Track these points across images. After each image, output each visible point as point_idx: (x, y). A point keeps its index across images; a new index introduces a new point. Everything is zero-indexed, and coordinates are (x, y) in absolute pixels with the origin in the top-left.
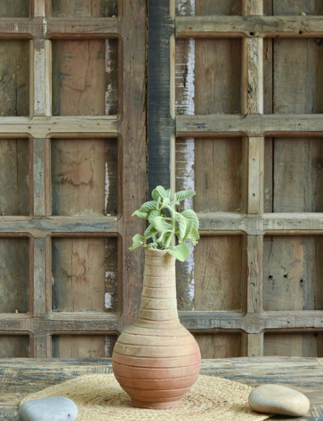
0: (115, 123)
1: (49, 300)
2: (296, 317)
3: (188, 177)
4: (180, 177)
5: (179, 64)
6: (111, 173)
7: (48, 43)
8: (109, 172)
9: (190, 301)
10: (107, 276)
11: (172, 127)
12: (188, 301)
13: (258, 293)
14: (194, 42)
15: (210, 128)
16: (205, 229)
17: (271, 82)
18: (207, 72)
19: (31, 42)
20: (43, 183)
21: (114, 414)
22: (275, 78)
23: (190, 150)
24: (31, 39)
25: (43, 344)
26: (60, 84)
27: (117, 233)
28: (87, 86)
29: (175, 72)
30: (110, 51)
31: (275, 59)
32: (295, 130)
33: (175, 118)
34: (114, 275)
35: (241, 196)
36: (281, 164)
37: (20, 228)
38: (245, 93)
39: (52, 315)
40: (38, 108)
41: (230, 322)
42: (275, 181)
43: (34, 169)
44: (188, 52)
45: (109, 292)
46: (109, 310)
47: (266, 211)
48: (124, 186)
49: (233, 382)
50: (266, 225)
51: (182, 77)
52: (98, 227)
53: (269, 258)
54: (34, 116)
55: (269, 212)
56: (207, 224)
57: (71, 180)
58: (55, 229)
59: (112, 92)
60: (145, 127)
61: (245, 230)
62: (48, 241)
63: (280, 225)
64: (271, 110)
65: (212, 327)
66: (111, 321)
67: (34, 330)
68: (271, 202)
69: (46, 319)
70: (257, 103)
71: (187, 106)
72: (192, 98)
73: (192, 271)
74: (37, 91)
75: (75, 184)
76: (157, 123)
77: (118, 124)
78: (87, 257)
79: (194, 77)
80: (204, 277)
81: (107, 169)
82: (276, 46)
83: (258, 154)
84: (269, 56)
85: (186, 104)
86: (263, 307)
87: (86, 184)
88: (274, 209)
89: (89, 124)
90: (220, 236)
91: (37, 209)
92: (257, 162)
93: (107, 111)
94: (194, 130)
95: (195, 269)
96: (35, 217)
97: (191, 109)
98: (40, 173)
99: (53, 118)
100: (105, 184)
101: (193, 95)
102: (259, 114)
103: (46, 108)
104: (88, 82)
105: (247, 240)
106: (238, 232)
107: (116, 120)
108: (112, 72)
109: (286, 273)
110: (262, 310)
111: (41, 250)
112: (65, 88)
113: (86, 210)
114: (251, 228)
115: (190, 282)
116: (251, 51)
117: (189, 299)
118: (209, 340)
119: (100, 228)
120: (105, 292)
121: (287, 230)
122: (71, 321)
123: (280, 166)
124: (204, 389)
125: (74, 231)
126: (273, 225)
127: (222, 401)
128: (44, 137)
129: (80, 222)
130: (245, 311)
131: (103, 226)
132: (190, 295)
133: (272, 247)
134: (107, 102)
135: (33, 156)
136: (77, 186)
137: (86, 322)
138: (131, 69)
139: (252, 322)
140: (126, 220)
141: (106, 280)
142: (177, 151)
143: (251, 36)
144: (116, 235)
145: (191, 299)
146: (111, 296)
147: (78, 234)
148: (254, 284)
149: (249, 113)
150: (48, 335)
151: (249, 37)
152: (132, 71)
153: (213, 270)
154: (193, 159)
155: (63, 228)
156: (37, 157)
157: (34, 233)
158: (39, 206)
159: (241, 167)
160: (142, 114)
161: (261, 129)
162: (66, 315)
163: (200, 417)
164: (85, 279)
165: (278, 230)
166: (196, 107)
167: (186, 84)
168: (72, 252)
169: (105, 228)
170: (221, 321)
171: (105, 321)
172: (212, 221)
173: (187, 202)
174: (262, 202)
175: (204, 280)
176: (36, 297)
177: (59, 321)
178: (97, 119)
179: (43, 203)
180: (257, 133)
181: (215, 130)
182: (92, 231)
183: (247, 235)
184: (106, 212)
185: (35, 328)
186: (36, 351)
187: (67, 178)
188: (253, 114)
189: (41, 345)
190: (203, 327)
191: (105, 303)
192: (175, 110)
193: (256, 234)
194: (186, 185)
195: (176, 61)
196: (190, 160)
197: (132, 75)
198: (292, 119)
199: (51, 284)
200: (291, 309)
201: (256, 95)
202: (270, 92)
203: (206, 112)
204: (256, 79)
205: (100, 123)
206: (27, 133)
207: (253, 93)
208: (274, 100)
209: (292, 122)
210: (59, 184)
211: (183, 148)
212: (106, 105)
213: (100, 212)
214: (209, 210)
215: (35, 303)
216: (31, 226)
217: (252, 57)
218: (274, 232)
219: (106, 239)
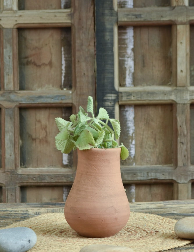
0: (69, 15)
1: (18, 158)
3: (128, 57)
4: (122, 57)
6: (66, 56)
8: (65, 54)
9: (131, 158)
11: (115, 18)
13: (186, 150)
15: (146, 18)
16: (143, 99)
20: (11, 64)
21: (67, 241)
23: (130, 36)
25: (13, 194)
27: (72, 103)
33: (117, 10)
35: (171, 73)
39: (20, 171)
40: (7, 4)
41: (164, 174)
43: (5, 53)
46: (66, 166)
47: (192, 85)
48: (77, 65)
49: (164, 217)
50: (192, 95)
52: (56, 99)
54: (4, 10)
56: (144, 95)
57: (34, 62)
58: (21, 101)
60: (93, 18)
61: (175, 100)
62: (17, 111)
65: (150, 178)
66: (67, 175)
67: (6, 182)
69: (16, 173)
73: (133, 133)
75: (38, 64)
76: (103, 14)
77: (71, 15)
78: (48, 123)
80: (143, 138)
81: (63, 53)
83: (184, 38)
86: (191, 161)
87: (46, 65)
89: (48, 16)
90: (156, 106)
91: (7, 85)
92: (184, 45)
93: (63, 5)
94: (133, 20)
95: (135, 132)
96: (5, 92)
97: (130, 2)
98: (9, 56)
99: (19, 11)
100: (62, 64)
102: (185, 6)
103: (13, 4)
105: (176, 108)
106: (170, 101)
107: (70, 13)
110: (189, 164)
111: (11, 118)
113: (47, 86)
114: (180, 97)
115: (132, 143)
118: (148, 189)
119: (58, 99)
122: (36, 175)
124: (140, 223)
125: (37, 102)
127: (154, 231)
128: (12, 27)
129: (42, 95)
130: (176, 165)
131: (60, 98)
135: (3, 42)
136: (39, 66)
137: (47, 175)
140: (79, 92)
142: (119, 37)
144: (71, 105)
145: (132, 157)
147: (41, 105)
148: (183, 143)
149: (177, 5)
150: (17, 186)
153: (150, 132)
154: (133, 43)
155: (28, 100)
156: (7, 43)
157: (5, 104)
158: (9, 83)
159: (171, 49)
160: (90, 8)
161: (187, 18)
162: (32, 170)
163: (136, 243)
164: (47, 142)
166: (134, 2)
168: (36, 119)
169: (62, 99)
170: (157, 173)
171: (63, 174)
172: (148, 93)
173: (128, 78)
174: (188, 77)
175: (142, 140)
176: (7, 156)
177: (26, 175)
178: (55, 12)
179: (12, 80)
180: (183, 21)
181: (149, 20)
182: (52, 102)
183: (176, 103)
184: (63, 87)
185: (6, 181)
186: (8, 200)
187: (31, 60)
188: (180, 6)
189: (11, 195)
190: (142, 179)
191: (62, 160)
192: (118, 5)
193: (183, 103)
194: (127, 64)
196: (130, 45)
199: (19, 145)
203: (143, 5)
205: (57, 15)
210: (24, 65)
211: (124, 35)
212: (62, 1)
213: (58, 87)
214: (145, 84)
215: (6, 161)
216: (2, 98)
219: (63, 109)
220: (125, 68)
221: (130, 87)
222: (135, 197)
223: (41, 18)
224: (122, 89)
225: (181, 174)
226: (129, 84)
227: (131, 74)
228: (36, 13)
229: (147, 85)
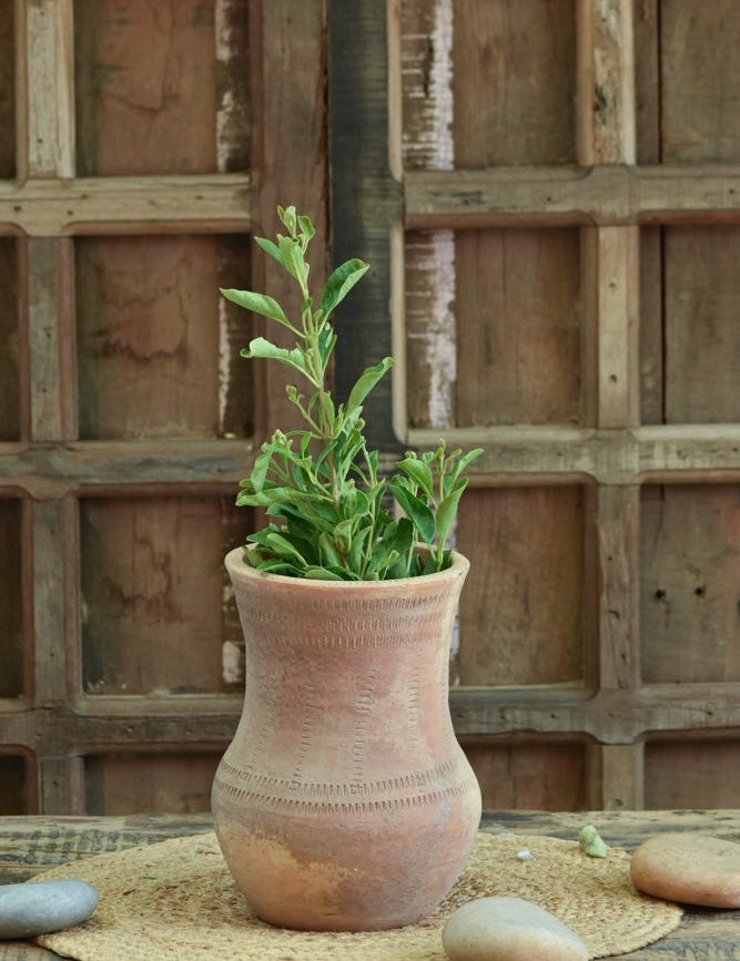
0: (243, 193)
1: (76, 665)
2: (731, 699)
3: (438, 332)
4: (419, 332)
5: (411, 37)
6: (234, 327)
8: (229, 322)
10: (227, 597)
11: (396, 204)
13: (629, 637)
15: (496, 205)
16: (486, 471)
17: (655, 79)
18: (486, 56)
20: (54, 355)
22: (666, 70)
23: (442, 263)
25: (60, 779)
26: (97, 94)
28: (170, 98)
29: (401, 56)
30: (227, 4)
31: (664, 20)
32: (720, 207)
33: (403, 179)
35: (578, 382)
36: (686, 296)
38: (587, 112)
39: (85, 704)
40: (39, 157)
41: (556, 714)
42: (669, 343)
43: (32, 318)
45: (232, 640)
46: (233, 689)
47: (646, 421)
50: (646, 457)
51: (418, 71)
52: (203, 468)
53: (655, 543)
54: (28, 178)
55: (655, 423)
56: (490, 456)
57: (128, 348)
58: (87, 477)
59: (234, 114)
60: (323, 203)
61: (592, 473)
62: (72, 508)
63: (684, 458)
64: (657, 153)
65: (509, 727)
67: (39, 742)
68: (660, 397)
69: (69, 713)
70: (618, 136)
71: (434, 146)
72: (445, 127)
74: (36, 112)
75: (140, 355)
76: (357, 192)
77: (251, 195)
78: (173, 546)
79: (453, 70)
80: (485, 597)
81: (223, 315)
83: (623, 270)
84: (650, 11)
85: (430, 142)
86: (642, 672)
87: (168, 356)
88: (668, 415)
89: (175, 199)
90: (527, 490)
91: (40, 422)
92: (622, 292)
93: (221, 162)
94: (453, 210)
96: (34, 446)
97: (443, 151)
98: (47, 330)
99: (78, 182)
100: (220, 356)
101: (449, 117)
102: (623, 165)
103: (60, 158)
104: (170, 88)
105: (597, 500)
106: (575, 477)
107: (245, 187)
108: (233, 60)
109: (699, 584)
110: (638, 681)
111: (52, 532)
112: (110, 104)
113: (171, 423)
114: (609, 465)
116: (601, 1)
118: (501, 764)
119: (207, 471)
120: (224, 640)
121: (704, 470)
122: (136, 718)
123: (681, 302)
125: (139, 481)
126: (666, 457)
128: (56, 234)
129: (155, 457)
130: (593, 681)
131: (215, 467)
133: (661, 515)
134: (222, 138)
135: (27, 283)
136: (144, 361)
137: (173, 719)
138: (283, 50)
139: (615, 713)
141: (225, 608)
142: (408, 267)
146: (237, 651)
147: (150, 489)
148: (617, 615)
149: (597, 162)
150: (74, 755)
152: (287, 57)
153: (508, 578)
154: (452, 286)
155: (111, 474)
156: (39, 285)
157: (35, 487)
158: (46, 416)
159: (580, 306)
160: (314, 170)
161: (630, 204)
164: (169, 605)
165: (678, 470)
166: (458, 149)
167: (431, 88)
168: (135, 534)
169: (220, 471)
170: (532, 712)
171: (225, 715)
172: (504, 450)
173: (438, 400)
174: (635, 398)
175: (483, 603)
176: (41, 656)
177: (103, 718)
178: (196, 185)
179: (56, 409)
180: (619, 216)
181: (507, 210)
182: (188, 479)
183: (597, 484)
184: (221, 428)
185: (38, 738)
186: (43, 799)
187: (118, 343)
188: (608, 165)
189: (55, 783)
190: (484, 729)
191: (222, 669)
192: (403, 158)
193: (620, 482)
194: (433, 356)
195: (404, 29)
196: (443, 290)
197: (286, 66)
198: (712, 176)
199: (80, 621)
200: (716, 678)
201: (616, 114)
202: (651, 106)
203: (486, 161)
204: (615, 74)
205: (204, 194)
206: (13, 224)
207: (607, 110)
208: (663, 129)
209: (712, 185)
210: (96, 357)
211: (423, 257)
212: (219, 146)
213: (207, 430)
214: (494, 420)
215: (37, 672)
216: (25, 467)
217: (604, 14)
218: (668, 475)
219: (223, 501)
220: (429, 366)
221: (443, 428)
223: (152, 203)
224: (416, 437)
225: (611, 716)
226: (441, 418)
227: (446, 387)
228: (138, 187)
229: (499, 423)
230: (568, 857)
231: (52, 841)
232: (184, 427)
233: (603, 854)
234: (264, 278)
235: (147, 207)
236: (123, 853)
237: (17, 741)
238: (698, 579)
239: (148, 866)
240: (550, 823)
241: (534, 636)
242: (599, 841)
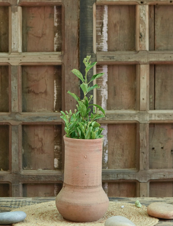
0: (60, 56)
1: (21, 163)
2: (169, 172)
3: (104, 88)
5: (98, 21)
6: (58, 86)
7: (20, 9)
8: (56, 86)
9: (105, 163)
10: (55, 148)
11: (95, 59)
12: (104, 163)
13: (146, 158)
14: (107, 8)
15: (117, 59)
16: (114, 120)
17: (153, 31)
18: (115, 25)
19: (10, 8)
20: (17, 92)
22: (156, 29)
23: (105, 73)
24: (10, 6)
25: (17, 189)
26: (27, 33)
27: (62, 122)
28: (43, 34)
29: (96, 25)
30: (57, 13)
31: (155, 18)
32: (168, 60)
33: (96, 53)
34: (60, 148)
35: (135, 100)
36: (160, 81)
37: (3, 120)
38: (138, 39)
39: (23, 172)
40: (14, 47)
41: (130, 175)
42: (156, 91)
43: (12, 84)
44: (104, 14)
45: (56, 158)
46: (55, 169)
47: (150, 109)
48: (65, 94)
50: (151, 117)
51: (100, 29)
53: (152, 137)
54: (11, 52)
55: (153, 109)
56: (115, 117)
57: (34, 91)
58: (24, 120)
59: (58, 38)
60: (78, 59)
61: (138, 121)
62: (20, 127)
63: (159, 117)
64: (154, 48)
65: (119, 178)
66: (58, 175)
68: (154, 104)
69: (19, 174)
70: (145, 44)
71: (103, 46)
72: (106, 42)
73: (107, 145)
74: (13, 37)
75: (36, 93)
77: (62, 57)
78: (43, 137)
79: (108, 29)
80: (114, 149)
81: (55, 84)
82: (156, 10)
83: (146, 74)
84: (152, 16)
85: (103, 45)
86: (149, 166)
87: (43, 93)
88: (155, 108)
89: (44, 57)
90: (124, 124)
91: (13, 108)
92: (145, 79)
93: (55, 49)
94: (107, 60)
96: (12, 113)
97: (105, 47)
98: (15, 87)
99: (22, 53)
100: (54, 93)
101: (107, 39)
102: (146, 50)
103: (19, 47)
104: (44, 32)
105: (139, 126)
107: (61, 55)
108: (58, 26)
109: (162, 146)
110: (148, 168)
111: (16, 133)
112: (30, 36)
113: (43, 109)
114: (142, 119)
115: (105, 152)
116: (141, 13)
117: (104, 162)
118: (117, 187)
119: (51, 119)
120: (54, 158)
121: (163, 120)
122: (34, 175)
123: (159, 82)
125: (36, 121)
126: (155, 117)
128: (18, 65)
129: (39, 116)
130: (138, 169)
131: (53, 119)
132: (105, 159)
133: (154, 130)
134: (55, 44)
135: (11, 76)
136: (37, 94)
137: (43, 176)
138: (69, 24)
139: (143, 175)
141: (55, 151)
143: (141, 4)
145: (106, 162)
146: (58, 160)
147: (38, 123)
148: (144, 153)
149: (140, 50)
150: (20, 184)
151: (140, 5)
152: (70, 25)
153: (119, 144)
154: (107, 78)
155: (29, 120)
156: (14, 77)
157: (12, 122)
158: (15, 106)
159: (136, 83)
160: (76, 51)
161: (148, 59)
164: (42, 150)
165: (158, 120)
166: (109, 47)
167: (103, 33)
168: (35, 134)
169: (54, 119)
170: (124, 175)
171: (55, 175)
172: (118, 115)
173: (104, 104)
174: (148, 103)
175: (113, 150)
176: (13, 161)
177: (27, 175)
178: (49, 54)
179: (17, 105)
180: (145, 62)
181: (119, 61)
182: (47, 121)
183: (139, 123)
184: (54, 110)
185: (12, 180)
186: (13, 194)
187: (31, 90)
188: (143, 51)
189: (16, 190)
190: (113, 179)
191: (54, 164)
192: (96, 49)
193: (144, 123)
194: (102, 93)
195: (97, 19)
196: (105, 79)
197: (70, 28)
198: (166, 53)
199: (22, 153)
200: (166, 168)
201: (144, 39)
202: (152, 37)
203: (115, 49)
204: (144, 30)
205: (51, 56)
206: (7, 63)
207: (143, 38)
208: (155, 43)
209: (166, 55)
210: (26, 93)
211: (101, 71)
212: (55, 45)
213: (51, 110)
214: (116, 108)
215: (12, 165)
216: (10, 118)
217: (142, 16)
218: (155, 121)
219: (55, 126)
220: (101, 96)
222: (108, 192)
223: (39, 58)
226: (104, 108)
227: (105, 101)
228: (36, 54)
229: (117, 109)
230: (133, 207)
231: (16, 203)
232: (46, 109)
233: (141, 207)
234: (65, 75)
235: (38, 59)
236: (32, 206)
237: (7, 181)
238: (162, 145)
239: (37, 209)
240: (128, 200)
241: (125, 158)
242: (140, 204)
